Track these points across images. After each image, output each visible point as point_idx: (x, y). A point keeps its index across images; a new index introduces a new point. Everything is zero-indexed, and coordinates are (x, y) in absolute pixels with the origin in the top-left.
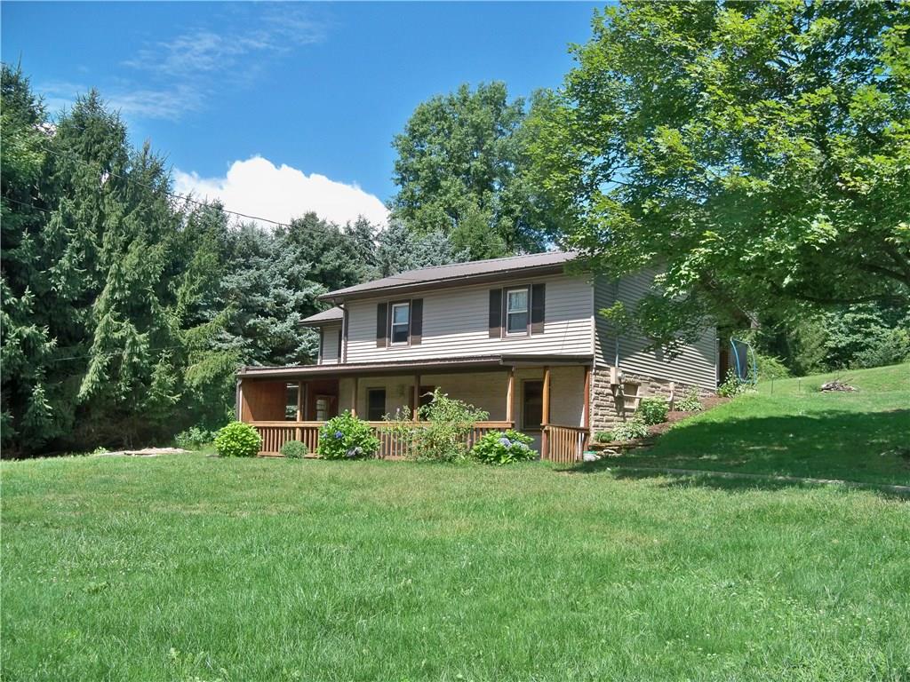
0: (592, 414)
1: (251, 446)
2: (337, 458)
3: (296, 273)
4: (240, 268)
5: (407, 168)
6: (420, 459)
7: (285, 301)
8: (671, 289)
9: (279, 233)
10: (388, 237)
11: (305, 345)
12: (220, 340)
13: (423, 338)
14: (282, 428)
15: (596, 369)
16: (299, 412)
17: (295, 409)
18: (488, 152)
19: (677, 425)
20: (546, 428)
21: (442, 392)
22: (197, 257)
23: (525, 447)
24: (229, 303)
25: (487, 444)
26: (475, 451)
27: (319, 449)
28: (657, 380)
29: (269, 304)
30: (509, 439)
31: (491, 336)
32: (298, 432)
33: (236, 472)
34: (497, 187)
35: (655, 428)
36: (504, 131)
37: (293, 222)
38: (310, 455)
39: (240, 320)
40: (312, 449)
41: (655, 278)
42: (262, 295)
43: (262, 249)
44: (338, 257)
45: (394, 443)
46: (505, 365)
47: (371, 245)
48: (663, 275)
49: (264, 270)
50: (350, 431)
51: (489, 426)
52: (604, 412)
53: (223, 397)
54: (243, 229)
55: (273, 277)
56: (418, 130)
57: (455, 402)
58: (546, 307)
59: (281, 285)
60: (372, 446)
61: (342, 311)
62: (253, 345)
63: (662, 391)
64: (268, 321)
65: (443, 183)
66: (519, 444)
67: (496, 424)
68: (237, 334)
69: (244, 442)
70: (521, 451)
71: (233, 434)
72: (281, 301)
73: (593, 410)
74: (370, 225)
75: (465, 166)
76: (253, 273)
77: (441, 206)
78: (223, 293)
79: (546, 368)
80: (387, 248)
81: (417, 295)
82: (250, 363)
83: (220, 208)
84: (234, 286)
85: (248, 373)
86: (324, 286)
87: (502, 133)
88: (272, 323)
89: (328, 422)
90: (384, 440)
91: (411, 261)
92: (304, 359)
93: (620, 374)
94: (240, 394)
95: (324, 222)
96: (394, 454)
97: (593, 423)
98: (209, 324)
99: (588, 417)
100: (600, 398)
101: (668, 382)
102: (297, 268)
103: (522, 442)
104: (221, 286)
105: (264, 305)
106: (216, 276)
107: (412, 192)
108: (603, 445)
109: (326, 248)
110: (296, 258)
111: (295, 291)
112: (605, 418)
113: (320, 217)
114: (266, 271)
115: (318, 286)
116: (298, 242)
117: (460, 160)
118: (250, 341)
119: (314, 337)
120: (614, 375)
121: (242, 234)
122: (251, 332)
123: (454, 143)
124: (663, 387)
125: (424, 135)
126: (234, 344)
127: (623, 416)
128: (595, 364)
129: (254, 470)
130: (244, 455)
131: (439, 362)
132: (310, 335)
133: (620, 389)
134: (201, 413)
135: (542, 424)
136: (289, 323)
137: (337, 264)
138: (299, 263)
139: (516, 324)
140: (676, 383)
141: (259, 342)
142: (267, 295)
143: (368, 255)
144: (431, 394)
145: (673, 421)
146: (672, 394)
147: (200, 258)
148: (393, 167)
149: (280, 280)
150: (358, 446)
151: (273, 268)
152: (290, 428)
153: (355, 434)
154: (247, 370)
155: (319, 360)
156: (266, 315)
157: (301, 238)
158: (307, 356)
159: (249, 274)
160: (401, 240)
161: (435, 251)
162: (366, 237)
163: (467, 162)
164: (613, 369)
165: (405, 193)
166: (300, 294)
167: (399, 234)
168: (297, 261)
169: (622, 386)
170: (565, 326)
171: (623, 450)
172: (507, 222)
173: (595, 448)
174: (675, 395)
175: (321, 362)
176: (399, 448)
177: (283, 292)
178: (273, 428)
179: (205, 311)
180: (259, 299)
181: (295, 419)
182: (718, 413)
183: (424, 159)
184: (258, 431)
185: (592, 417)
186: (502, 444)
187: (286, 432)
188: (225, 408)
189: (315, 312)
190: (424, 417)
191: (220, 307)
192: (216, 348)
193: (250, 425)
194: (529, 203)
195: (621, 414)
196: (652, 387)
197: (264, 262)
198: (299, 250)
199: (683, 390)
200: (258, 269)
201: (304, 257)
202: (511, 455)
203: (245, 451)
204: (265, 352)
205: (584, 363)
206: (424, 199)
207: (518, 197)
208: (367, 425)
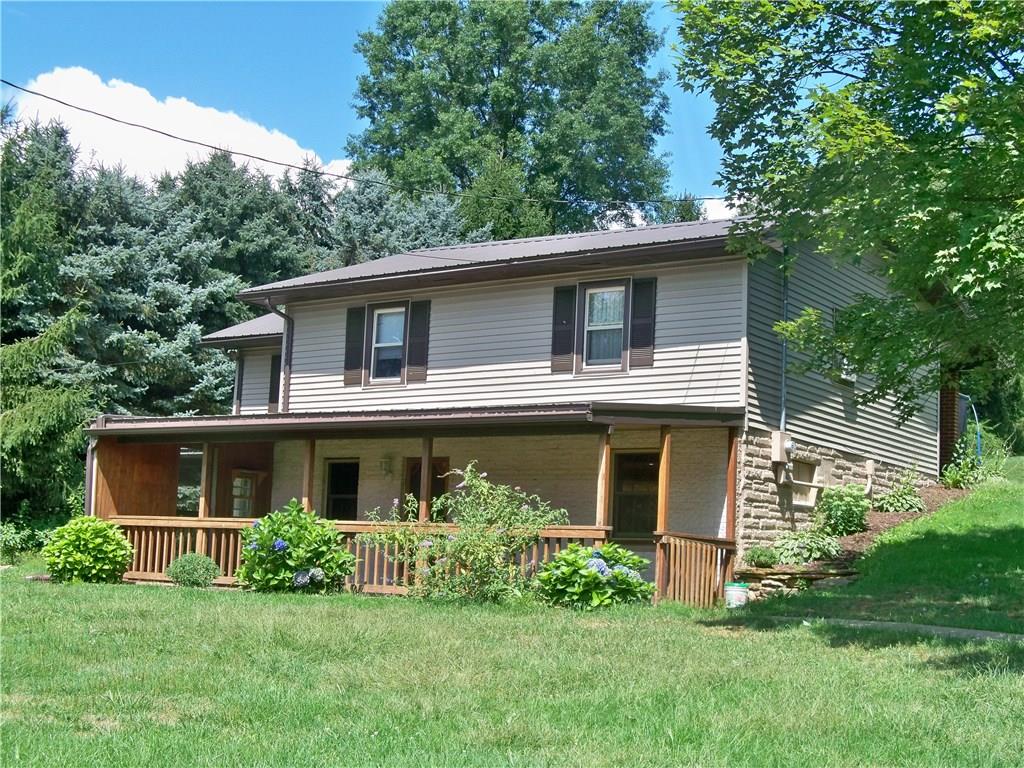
0: (741, 514)
1: (113, 561)
2: (277, 588)
3: (194, 255)
4: (95, 242)
5: (380, 90)
6: (435, 594)
7: (175, 304)
8: (969, 278)
9: (166, 184)
10: (354, 200)
11: (209, 380)
12: (57, 368)
13: (429, 372)
14: (170, 530)
15: (748, 433)
16: (202, 501)
17: (196, 493)
18: (517, 68)
19: (887, 537)
20: (664, 540)
21: (478, 469)
22: (17, 220)
23: (634, 576)
24: (74, 303)
25: (565, 569)
26: (543, 581)
27: (242, 570)
28: (847, 456)
29: (146, 308)
30: (606, 560)
31: (555, 370)
32: (201, 536)
33: (88, 619)
34: (529, 127)
35: (849, 542)
36: (545, 32)
37: (191, 168)
38: (222, 580)
39: (94, 333)
40: (226, 569)
41: (935, 257)
42: (133, 292)
43: (135, 211)
44: (269, 231)
45: (391, 565)
46: (595, 421)
47: (325, 212)
48: (953, 250)
49: (138, 248)
50: (300, 539)
51: (564, 534)
52: (760, 512)
53: (59, 469)
54: (103, 173)
55: (153, 260)
56: (401, 25)
57: (502, 489)
58: (658, 319)
59: (167, 276)
60: (340, 566)
61: (282, 320)
62: (116, 378)
63: (854, 475)
64: (144, 337)
65: (442, 116)
66: (625, 569)
67: (577, 531)
68: (89, 359)
69: (99, 555)
70: (629, 584)
71: (78, 538)
72: (167, 303)
73: (742, 508)
74: (325, 178)
75: (479, 88)
76: (118, 252)
77: (438, 154)
78: (64, 285)
79: (664, 429)
80: (353, 218)
81: (418, 295)
82: (109, 409)
83: (61, 134)
84: (85, 273)
85: (110, 426)
86: (243, 280)
87: (540, 37)
88: (151, 341)
89: (259, 520)
90: (362, 555)
91: (393, 242)
92: (205, 405)
93: (788, 444)
94: (93, 465)
95: (245, 170)
96: (380, 582)
97: (741, 531)
98: (36, 340)
99: (734, 520)
100: (754, 486)
101: (864, 459)
102: (196, 246)
103: (628, 564)
104: (61, 273)
105: (136, 309)
106: (52, 255)
107: (392, 129)
108: (761, 571)
109: (247, 214)
110: (195, 230)
111: (192, 287)
112: (762, 522)
113: (238, 161)
114: (141, 248)
115: (232, 279)
116: (198, 201)
117: (470, 80)
118: (111, 370)
119: (224, 367)
120: (778, 445)
121: (100, 183)
122: (113, 355)
123: (462, 50)
124: (855, 469)
125: (412, 34)
126: (82, 375)
127: (793, 521)
128: (747, 424)
129: (122, 615)
130: (99, 579)
131: (469, 415)
132: (217, 364)
133: (788, 471)
134: (21, 497)
135: (655, 533)
136: (182, 341)
137: (267, 242)
138: (199, 238)
139: (600, 350)
140: (877, 461)
141: (126, 373)
142: (142, 291)
143: (320, 229)
144: (459, 472)
145: (877, 530)
146: (870, 480)
147: (23, 223)
148: (356, 86)
149: (166, 267)
150: (315, 566)
151: (153, 245)
152: (185, 530)
153: (309, 545)
154: (107, 421)
155: (234, 408)
156: (141, 327)
157: (203, 197)
158: (211, 400)
159: (111, 253)
160: (376, 206)
161: (433, 227)
162: (318, 198)
163: (483, 82)
164: (776, 435)
165: (375, 131)
166: (201, 293)
167: (373, 196)
168: (197, 234)
169: (791, 464)
170: (694, 354)
171: (799, 582)
172: (546, 184)
173: (744, 577)
174: (874, 483)
175: (239, 411)
176: (401, 574)
177: (173, 288)
178: (154, 529)
179: (31, 314)
180: (128, 297)
181: (196, 514)
182: (951, 518)
183: (411, 75)
184: (125, 534)
185: (741, 519)
186: (594, 570)
187: (177, 536)
188: (62, 488)
189: (228, 323)
190: (443, 515)
191: (58, 308)
192: (49, 382)
193: (111, 522)
194: (583, 154)
195: (787, 515)
196: (838, 467)
197: (139, 234)
198: (200, 216)
199: (887, 474)
200: (127, 246)
201: (207, 228)
202: (610, 591)
203: (101, 570)
204: (138, 390)
205: (727, 422)
206: (410, 140)
207: (566, 142)
208: (333, 527)
